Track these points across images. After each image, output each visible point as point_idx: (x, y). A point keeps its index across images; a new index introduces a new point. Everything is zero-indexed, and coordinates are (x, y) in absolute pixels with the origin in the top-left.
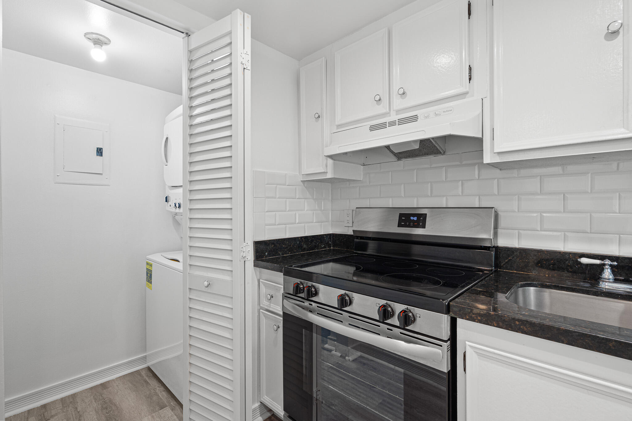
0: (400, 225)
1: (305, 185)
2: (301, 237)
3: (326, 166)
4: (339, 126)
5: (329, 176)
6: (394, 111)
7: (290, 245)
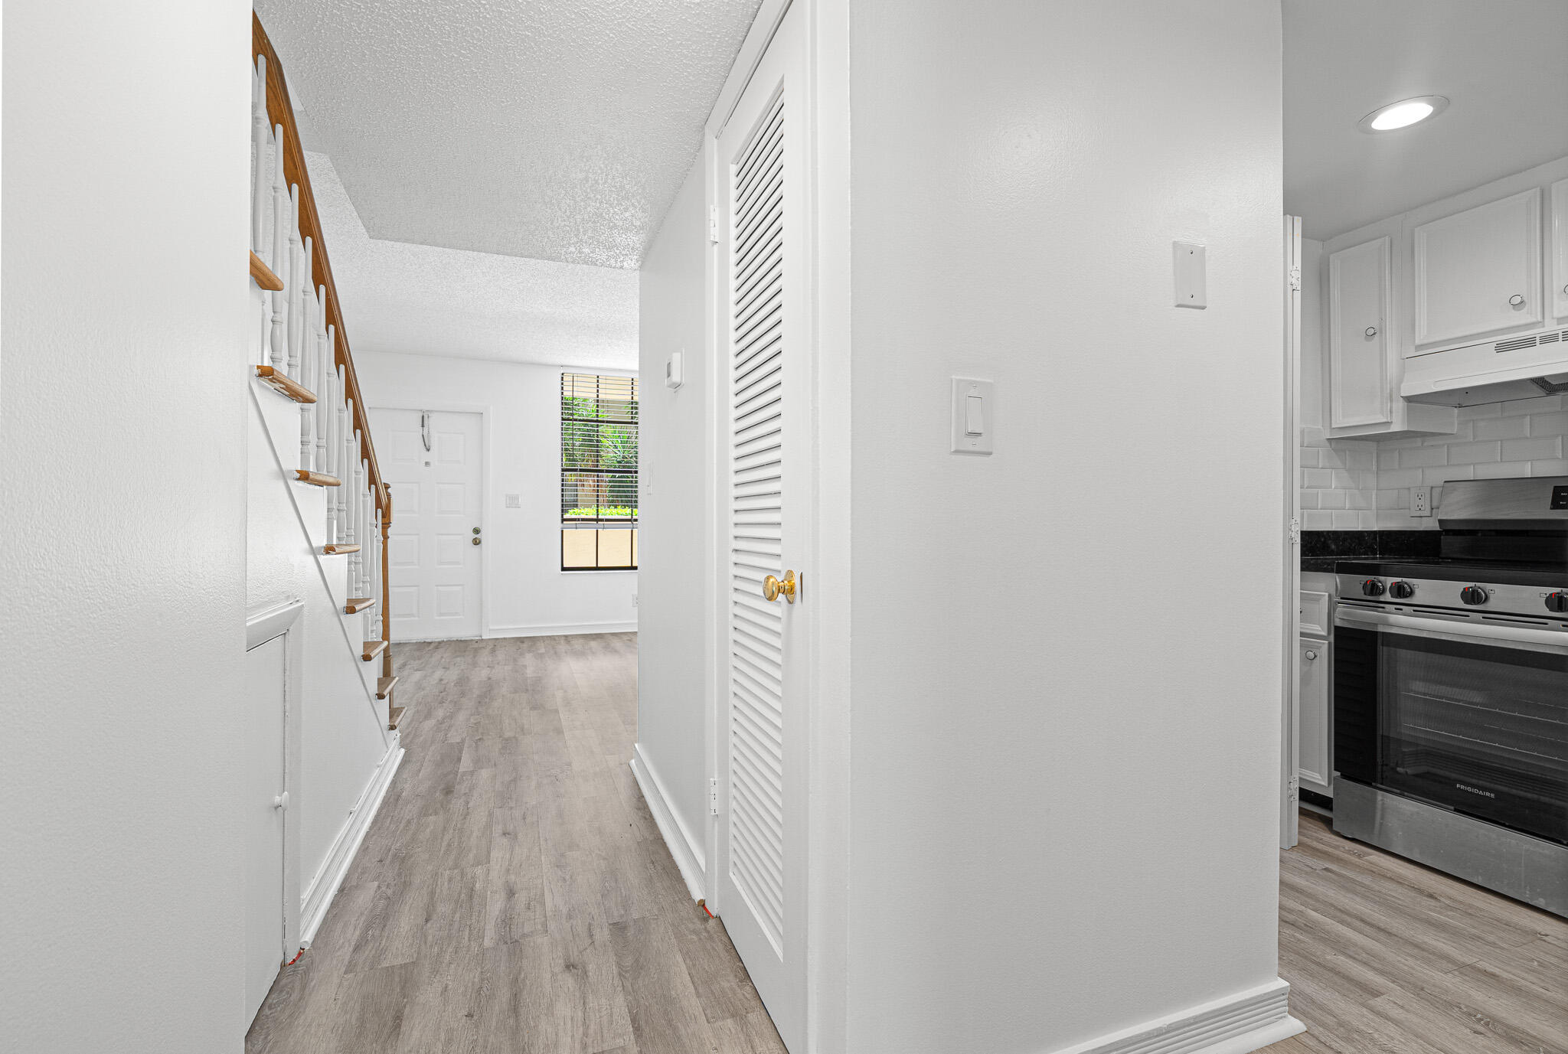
0: (1555, 505)
1: (1333, 446)
2: (1328, 532)
3: (1391, 412)
4: (1419, 347)
5: (1396, 427)
6: (1553, 318)
7: (1311, 543)
